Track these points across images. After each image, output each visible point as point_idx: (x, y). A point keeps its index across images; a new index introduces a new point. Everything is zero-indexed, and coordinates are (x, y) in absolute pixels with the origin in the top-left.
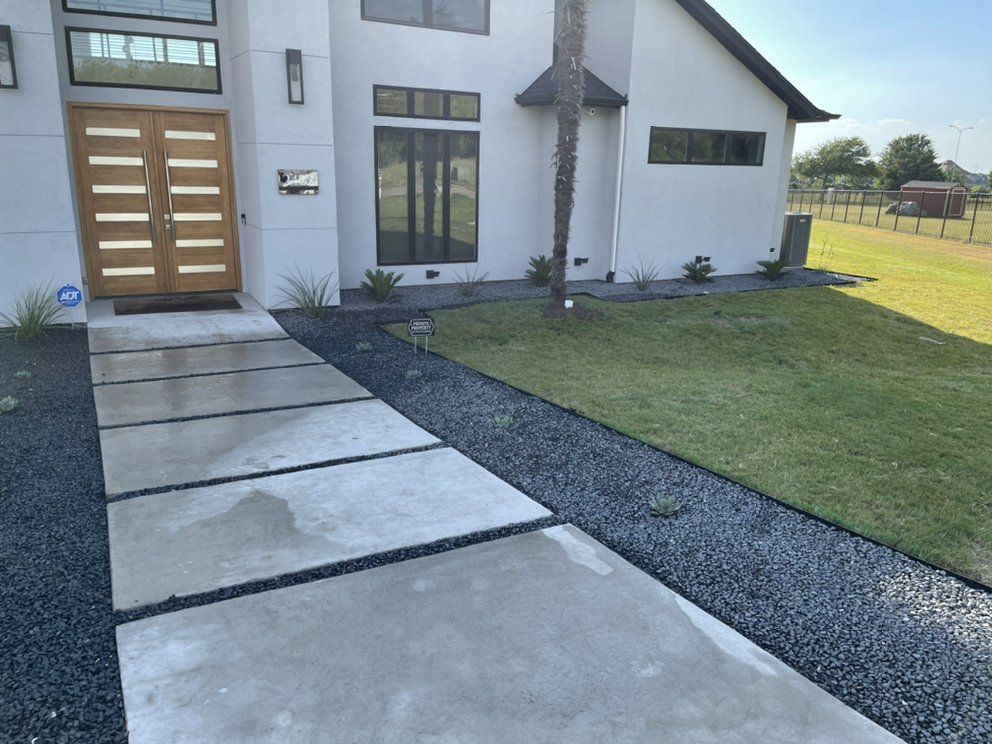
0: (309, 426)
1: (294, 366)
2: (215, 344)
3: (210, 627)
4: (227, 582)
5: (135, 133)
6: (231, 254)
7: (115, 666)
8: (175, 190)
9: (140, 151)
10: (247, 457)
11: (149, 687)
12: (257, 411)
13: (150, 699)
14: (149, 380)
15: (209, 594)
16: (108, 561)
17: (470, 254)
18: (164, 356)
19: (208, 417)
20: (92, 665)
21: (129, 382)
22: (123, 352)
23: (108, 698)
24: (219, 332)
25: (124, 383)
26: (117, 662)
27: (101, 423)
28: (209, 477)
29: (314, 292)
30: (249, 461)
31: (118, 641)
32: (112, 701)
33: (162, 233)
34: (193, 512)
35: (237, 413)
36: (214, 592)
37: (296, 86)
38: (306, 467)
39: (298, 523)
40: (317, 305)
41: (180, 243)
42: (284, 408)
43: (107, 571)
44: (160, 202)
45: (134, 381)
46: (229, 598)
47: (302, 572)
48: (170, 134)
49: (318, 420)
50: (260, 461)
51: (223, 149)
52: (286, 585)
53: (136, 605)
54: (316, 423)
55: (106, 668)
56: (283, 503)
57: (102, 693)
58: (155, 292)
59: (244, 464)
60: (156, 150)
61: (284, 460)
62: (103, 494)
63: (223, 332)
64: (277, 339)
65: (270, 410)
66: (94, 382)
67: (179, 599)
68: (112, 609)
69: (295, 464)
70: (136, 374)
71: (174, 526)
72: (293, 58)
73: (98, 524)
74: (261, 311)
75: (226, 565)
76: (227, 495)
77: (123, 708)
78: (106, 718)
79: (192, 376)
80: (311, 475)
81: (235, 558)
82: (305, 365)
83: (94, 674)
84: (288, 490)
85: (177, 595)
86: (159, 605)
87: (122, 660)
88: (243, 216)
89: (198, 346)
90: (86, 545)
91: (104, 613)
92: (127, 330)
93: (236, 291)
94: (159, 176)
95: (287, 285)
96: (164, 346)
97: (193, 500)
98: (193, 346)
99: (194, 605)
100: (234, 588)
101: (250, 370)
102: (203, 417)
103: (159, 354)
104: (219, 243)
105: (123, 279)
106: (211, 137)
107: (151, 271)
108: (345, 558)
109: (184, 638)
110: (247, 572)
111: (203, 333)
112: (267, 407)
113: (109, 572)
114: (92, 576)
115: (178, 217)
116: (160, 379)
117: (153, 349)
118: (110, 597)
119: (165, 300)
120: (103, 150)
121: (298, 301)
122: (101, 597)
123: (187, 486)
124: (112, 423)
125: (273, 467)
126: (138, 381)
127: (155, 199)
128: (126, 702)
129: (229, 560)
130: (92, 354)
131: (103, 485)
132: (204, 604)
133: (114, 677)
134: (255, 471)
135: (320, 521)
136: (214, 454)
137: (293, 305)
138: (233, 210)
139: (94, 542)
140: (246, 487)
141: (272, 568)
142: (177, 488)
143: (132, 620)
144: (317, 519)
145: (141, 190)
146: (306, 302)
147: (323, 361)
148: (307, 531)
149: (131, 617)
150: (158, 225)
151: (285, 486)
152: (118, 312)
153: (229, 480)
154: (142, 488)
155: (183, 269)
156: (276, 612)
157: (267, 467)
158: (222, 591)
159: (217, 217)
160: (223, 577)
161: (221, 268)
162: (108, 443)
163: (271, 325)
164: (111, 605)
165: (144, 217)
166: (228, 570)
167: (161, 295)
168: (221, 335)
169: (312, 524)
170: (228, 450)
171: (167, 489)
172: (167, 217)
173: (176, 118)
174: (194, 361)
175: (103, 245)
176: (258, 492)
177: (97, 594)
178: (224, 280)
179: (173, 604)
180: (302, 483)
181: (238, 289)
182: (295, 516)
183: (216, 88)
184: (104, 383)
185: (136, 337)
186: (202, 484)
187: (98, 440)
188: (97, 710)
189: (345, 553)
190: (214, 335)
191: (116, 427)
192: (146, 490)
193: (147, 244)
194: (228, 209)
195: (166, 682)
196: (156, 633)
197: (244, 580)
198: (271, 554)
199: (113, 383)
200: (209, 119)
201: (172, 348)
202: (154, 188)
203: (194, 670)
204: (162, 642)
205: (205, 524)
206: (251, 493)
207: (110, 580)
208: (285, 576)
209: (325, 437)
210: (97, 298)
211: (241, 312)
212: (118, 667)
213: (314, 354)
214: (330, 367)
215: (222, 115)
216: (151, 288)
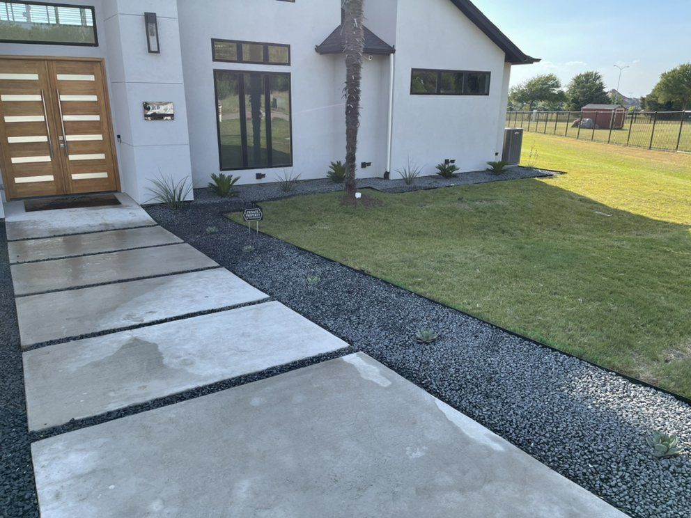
0: (173, 289)
1: (161, 246)
2: (102, 231)
3: (101, 441)
4: (113, 407)
5: (35, 77)
6: (111, 165)
7: (31, 473)
8: (66, 118)
9: (39, 90)
10: (127, 313)
11: (57, 487)
12: (134, 280)
13: (57, 496)
14: (52, 259)
15: (99, 417)
16: (23, 395)
17: (287, 161)
18: (64, 241)
19: (98, 285)
20: (14, 473)
21: (37, 261)
22: (32, 239)
23: (26, 497)
24: (104, 222)
25: (33, 262)
26: (32, 470)
27: (16, 293)
28: (99, 330)
29: (174, 191)
30: (129, 317)
31: (33, 454)
32: (29, 499)
33: (59, 151)
34: (87, 356)
35: (119, 281)
36: (103, 415)
37: (153, 39)
38: (171, 319)
39: (166, 361)
40: (176, 200)
41: (72, 157)
42: (154, 277)
43: (24, 403)
44: (55, 127)
45: (40, 261)
46: (115, 419)
47: (169, 396)
48: (60, 77)
49: (178, 284)
50: (137, 316)
51: (101, 87)
52: (158, 407)
53: (45, 427)
54: (178, 286)
55: (24, 475)
56: (155, 346)
57: (21, 493)
58: (54, 194)
59: (125, 319)
60: (51, 89)
61: (154, 314)
62: (19, 345)
63: (108, 222)
64: (148, 226)
65: (144, 278)
66: (11, 262)
67: (78, 421)
68: (27, 431)
69: (163, 317)
70: (42, 255)
71: (72, 367)
72: (150, 19)
73: (15, 369)
74: (136, 206)
75: (112, 394)
76: (112, 342)
77: (37, 504)
78: (25, 512)
79: (85, 255)
80: (175, 325)
81: (119, 389)
82: (169, 244)
83: (15, 479)
84: (158, 336)
85: (76, 418)
86: (63, 426)
87: (36, 468)
88: (119, 136)
89: (89, 233)
90: (7, 384)
91: (21, 434)
92: (35, 223)
93: (116, 191)
94: (53, 108)
95: (153, 186)
96: (63, 233)
97: (87, 347)
98: (85, 233)
99: (89, 425)
100: (118, 411)
101: (128, 249)
102: (93, 285)
103: (60, 239)
104: (102, 156)
105: (30, 185)
106: (91, 78)
107: (50, 178)
108: (201, 384)
109: (81, 450)
110: (128, 399)
111: (92, 223)
112: (142, 276)
113: (25, 403)
114: (12, 407)
115: (69, 138)
116: (61, 258)
117: (55, 236)
118: (26, 421)
119: (62, 199)
120: (11, 90)
121: (163, 198)
122: (20, 422)
123: (82, 337)
124: (24, 292)
125: (146, 320)
126: (44, 260)
127: (51, 125)
128: (39, 500)
129: (114, 391)
130: (9, 241)
131: (19, 338)
132: (96, 424)
133: (30, 481)
134: (133, 323)
135: (182, 359)
136: (102, 313)
137: (161, 201)
138: (110, 132)
139: (13, 381)
140: (126, 336)
141: (146, 394)
142: (75, 339)
143: (43, 438)
144: (180, 357)
145: (41, 118)
146: (168, 199)
147: (182, 241)
148: (173, 366)
149: (42, 436)
150: (54, 145)
151: (156, 334)
152: (28, 210)
153: (114, 331)
154: (48, 340)
155: (75, 177)
156: (151, 427)
157: (143, 321)
158: (109, 413)
159: (99, 137)
160: (109, 403)
161: (104, 175)
162: (22, 307)
163: (143, 216)
164: (27, 427)
165: (44, 139)
166: (114, 398)
167: (58, 196)
168: (106, 225)
169: (175, 361)
170: (114, 309)
171: (67, 340)
172: (61, 138)
173: (65, 65)
174: (87, 244)
175: (14, 160)
176: (136, 339)
177: (16, 420)
178: (107, 184)
179: (73, 425)
180: (168, 331)
181: (118, 190)
182: (163, 356)
183: (94, 42)
184: (18, 263)
185: (41, 228)
186: (94, 335)
187: (15, 306)
188: (17, 507)
189: (200, 381)
190: (100, 225)
191: (28, 295)
192: (51, 341)
193: (47, 159)
194: (107, 131)
195: (69, 483)
196: (60, 447)
197: (126, 405)
198: (145, 384)
199: (25, 262)
200: (89, 65)
201: (69, 235)
202: (50, 117)
203: (90, 473)
204: (65, 453)
205: (96, 365)
206: (130, 340)
207: (26, 409)
208: (157, 400)
209: (184, 297)
210: (12, 199)
211: (120, 207)
212: (33, 474)
213: (175, 236)
214: (187, 245)
215: (99, 62)
216: (52, 190)
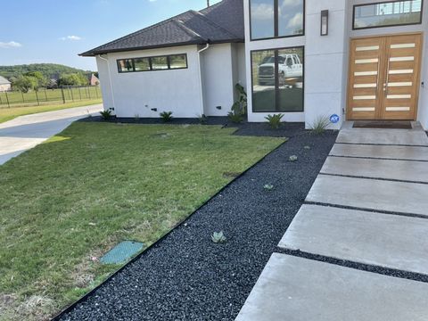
5: (377, 48)
6: (414, 103)
8: (391, 72)
9: (378, 55)
33: (381, 93)
41: (389, 97)
44: (383, 77)
48: (392, 47)
51: (418, 51)
60: (385, 54)
74: (422, 132)
88: (423, 83)
94: (384, 65)
104: (409, 96)
106: (413, 45)
107: (373, 109)
115: (390, 85)
120: (362, 57)
127: (380, 77)
138: (418, 81)
145: (375, 73)
150: (380, 88)
152: (354, 126)
155: (388, 109)
159: (410, 84)
161: (408, 109)
165: (374, 85)
172: (385, 84)
175: (355, 98)
178: (408, 114)
181: (414, 120)
193: (374, 97)
194: (416, 80)
200: (413, 37)
202: (381, 72)
210: (348, 120)
211: (412, 130)
215: (420, 34)
216: (372, 116)
